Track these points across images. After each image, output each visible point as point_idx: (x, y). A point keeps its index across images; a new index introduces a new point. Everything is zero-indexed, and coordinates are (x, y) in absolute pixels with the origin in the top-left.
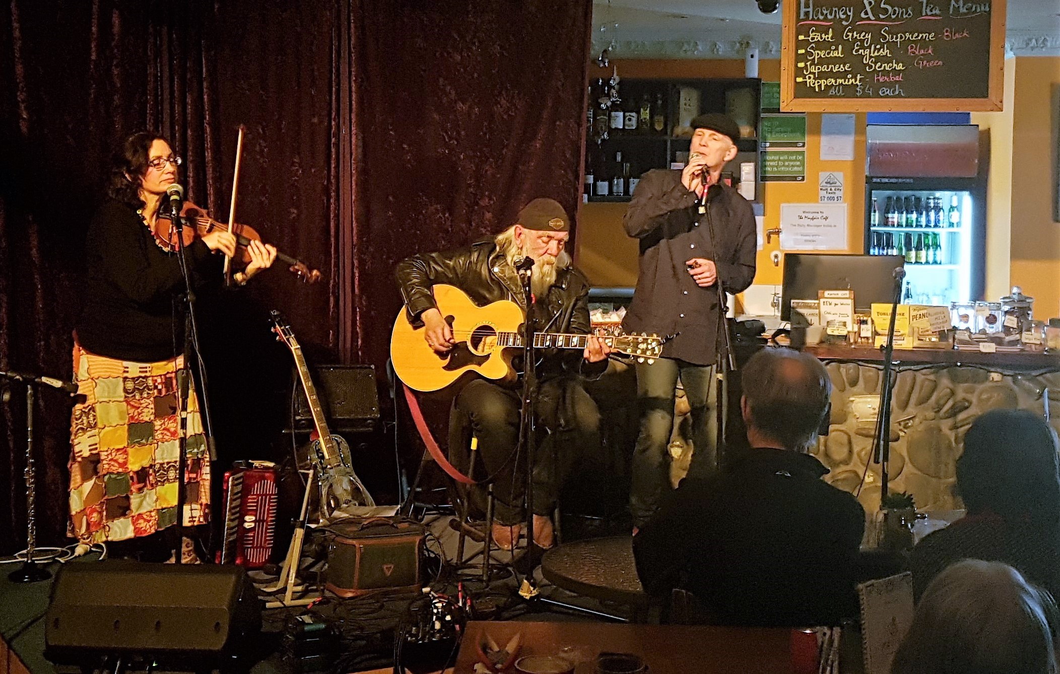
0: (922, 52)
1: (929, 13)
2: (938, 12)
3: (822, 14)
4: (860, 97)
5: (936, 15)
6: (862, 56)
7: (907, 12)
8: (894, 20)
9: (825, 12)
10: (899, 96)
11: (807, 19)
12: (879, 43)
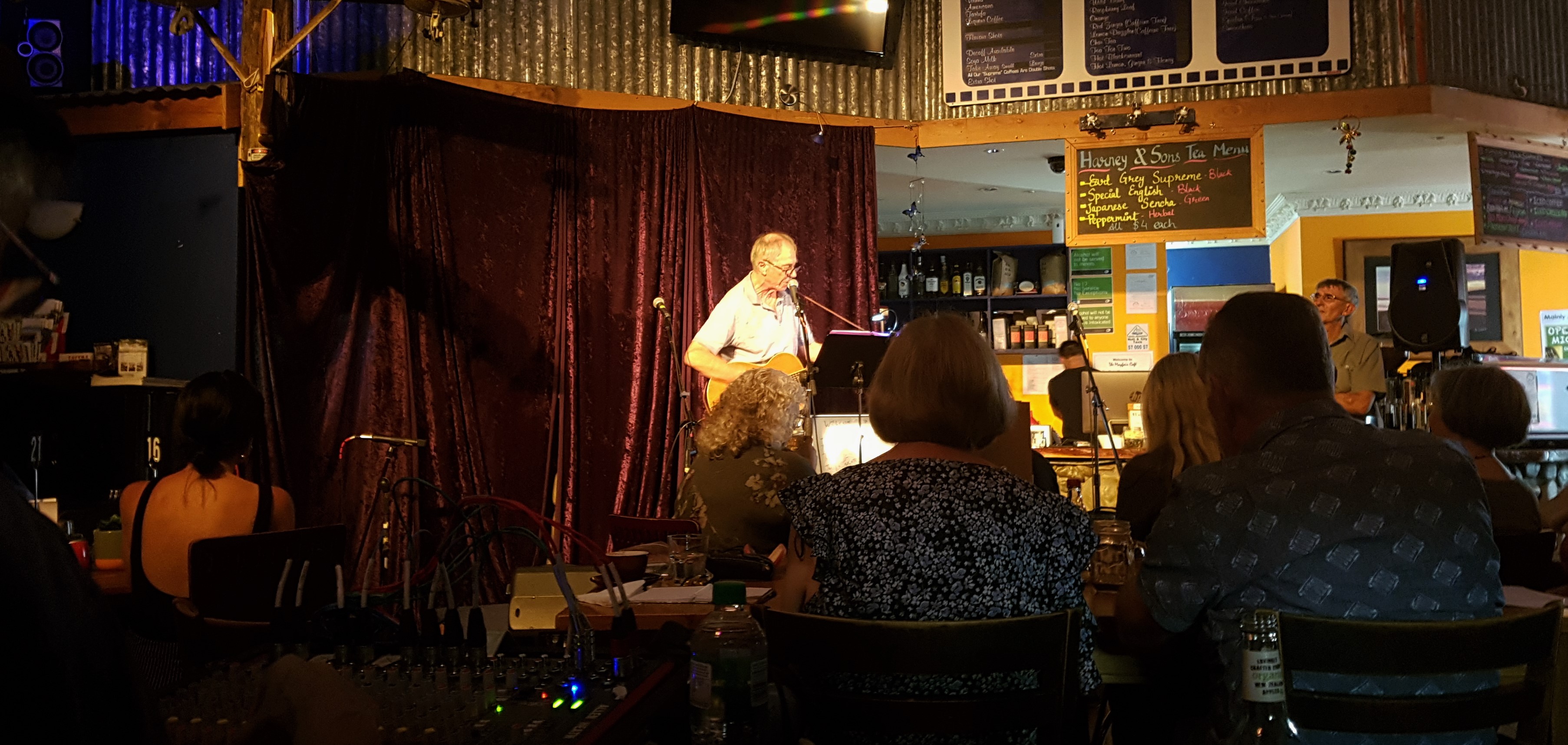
0: (1190, 190)
1: (1195, 157)
2: (1203, 156)
3: (1100, 163)
4: (1138, 231)
5: (1201, 158)
6: (1136, 197)
7: (1175, 157)
8: (1166, 164)
9: (1102, 161)
10: (1172, 229)
11: (1087, 168)
12: (1152, 185)
